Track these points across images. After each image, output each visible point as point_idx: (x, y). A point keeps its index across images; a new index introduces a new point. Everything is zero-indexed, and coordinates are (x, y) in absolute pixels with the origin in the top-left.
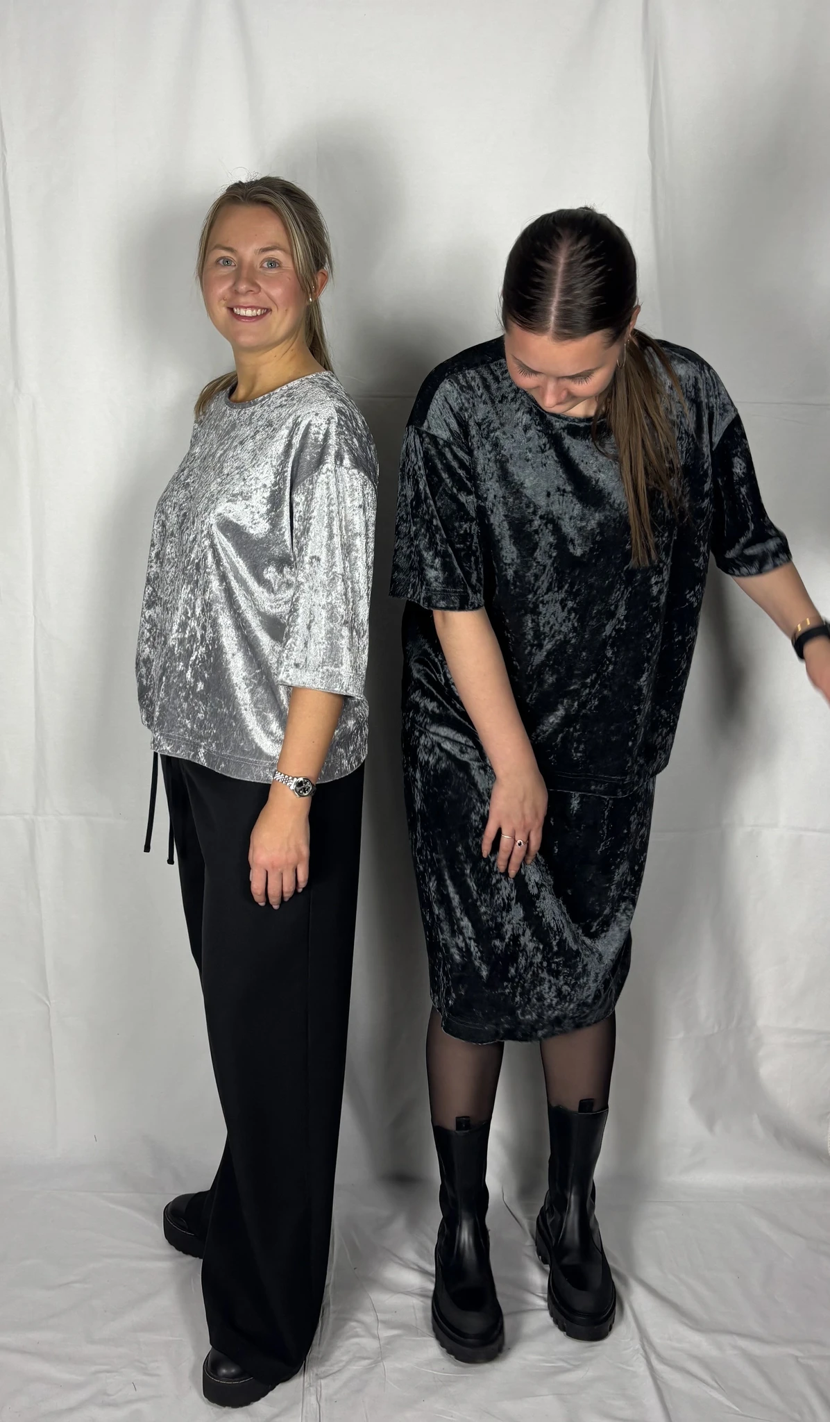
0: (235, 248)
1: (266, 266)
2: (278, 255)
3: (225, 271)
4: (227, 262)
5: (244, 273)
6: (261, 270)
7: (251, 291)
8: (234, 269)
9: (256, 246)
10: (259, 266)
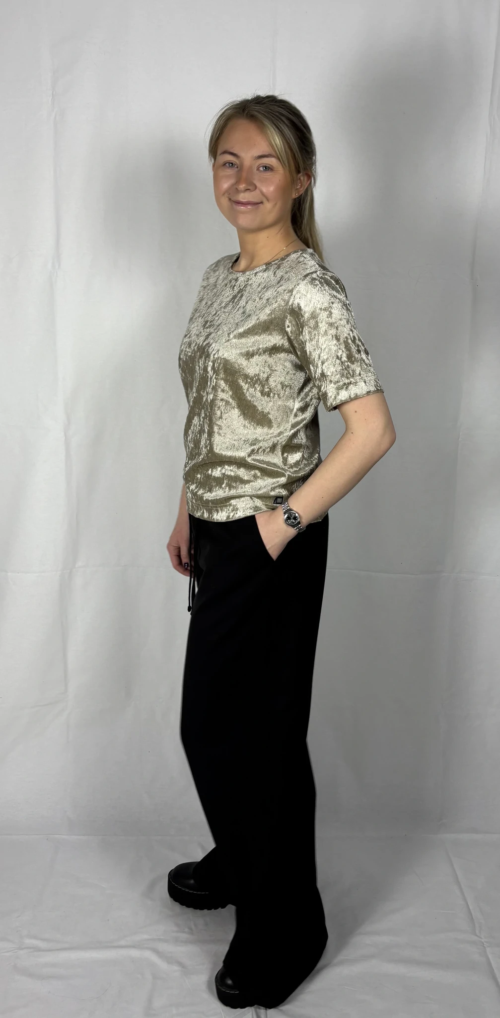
0: (239, 154)
2: (272, 161)
3: (230, 172)
8: (236, 169)
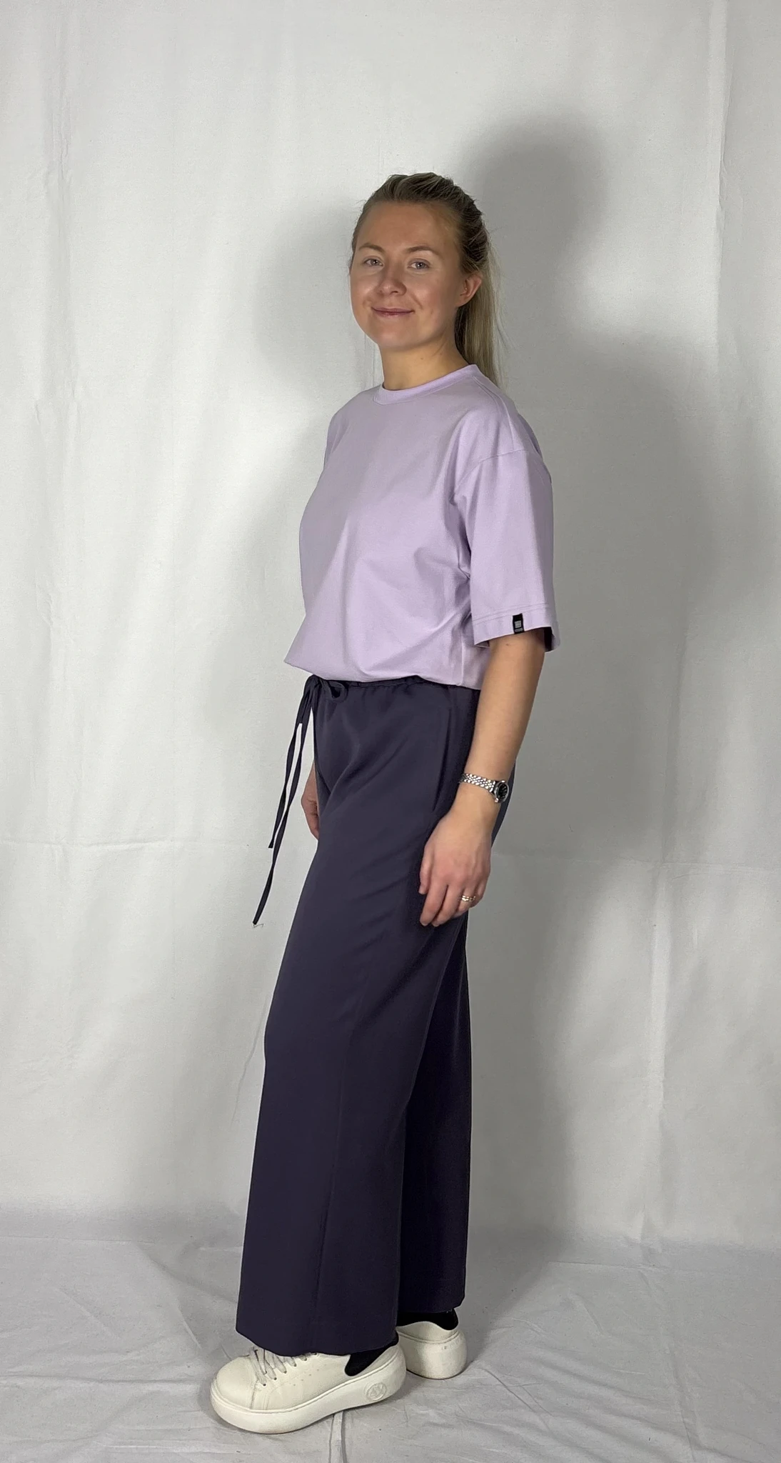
0: (383, 247)
1: (415, 267)
2: (428, 256)
3: (372, 270)
4: (375, 262)
5: (390, 274)
6: (409, 271)
7: (396, 292)
8: (381, 268)
9: (406, 246)
10: (406, 266)
